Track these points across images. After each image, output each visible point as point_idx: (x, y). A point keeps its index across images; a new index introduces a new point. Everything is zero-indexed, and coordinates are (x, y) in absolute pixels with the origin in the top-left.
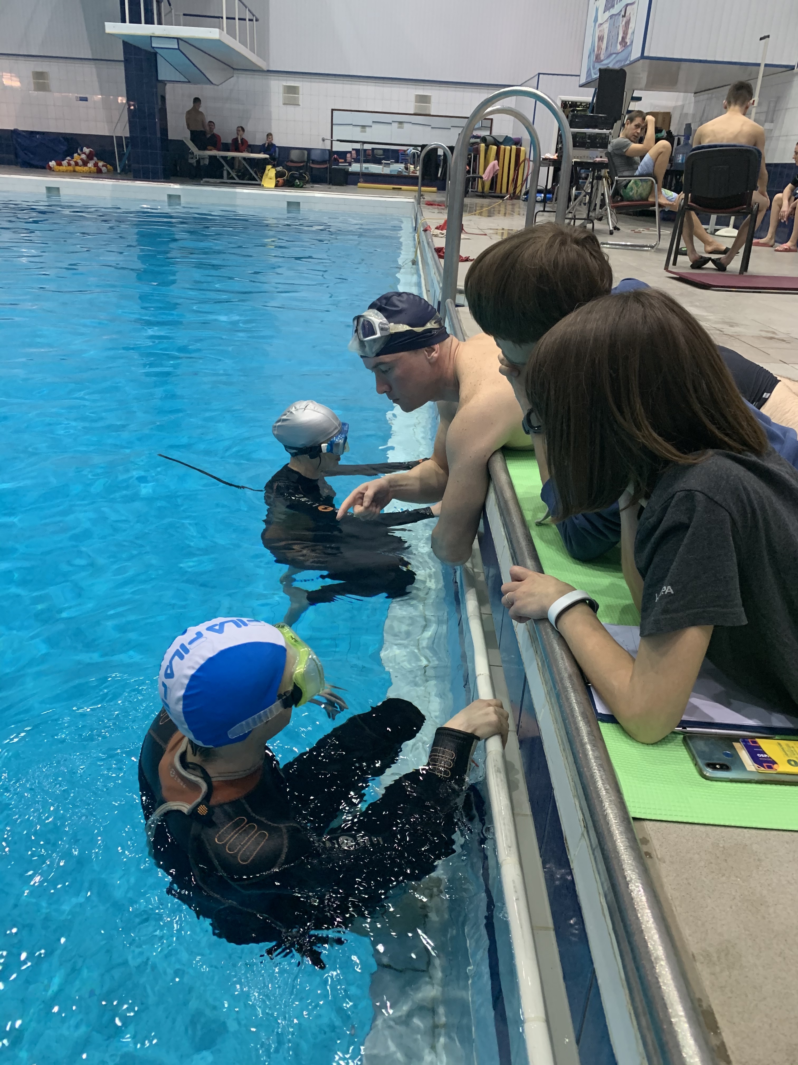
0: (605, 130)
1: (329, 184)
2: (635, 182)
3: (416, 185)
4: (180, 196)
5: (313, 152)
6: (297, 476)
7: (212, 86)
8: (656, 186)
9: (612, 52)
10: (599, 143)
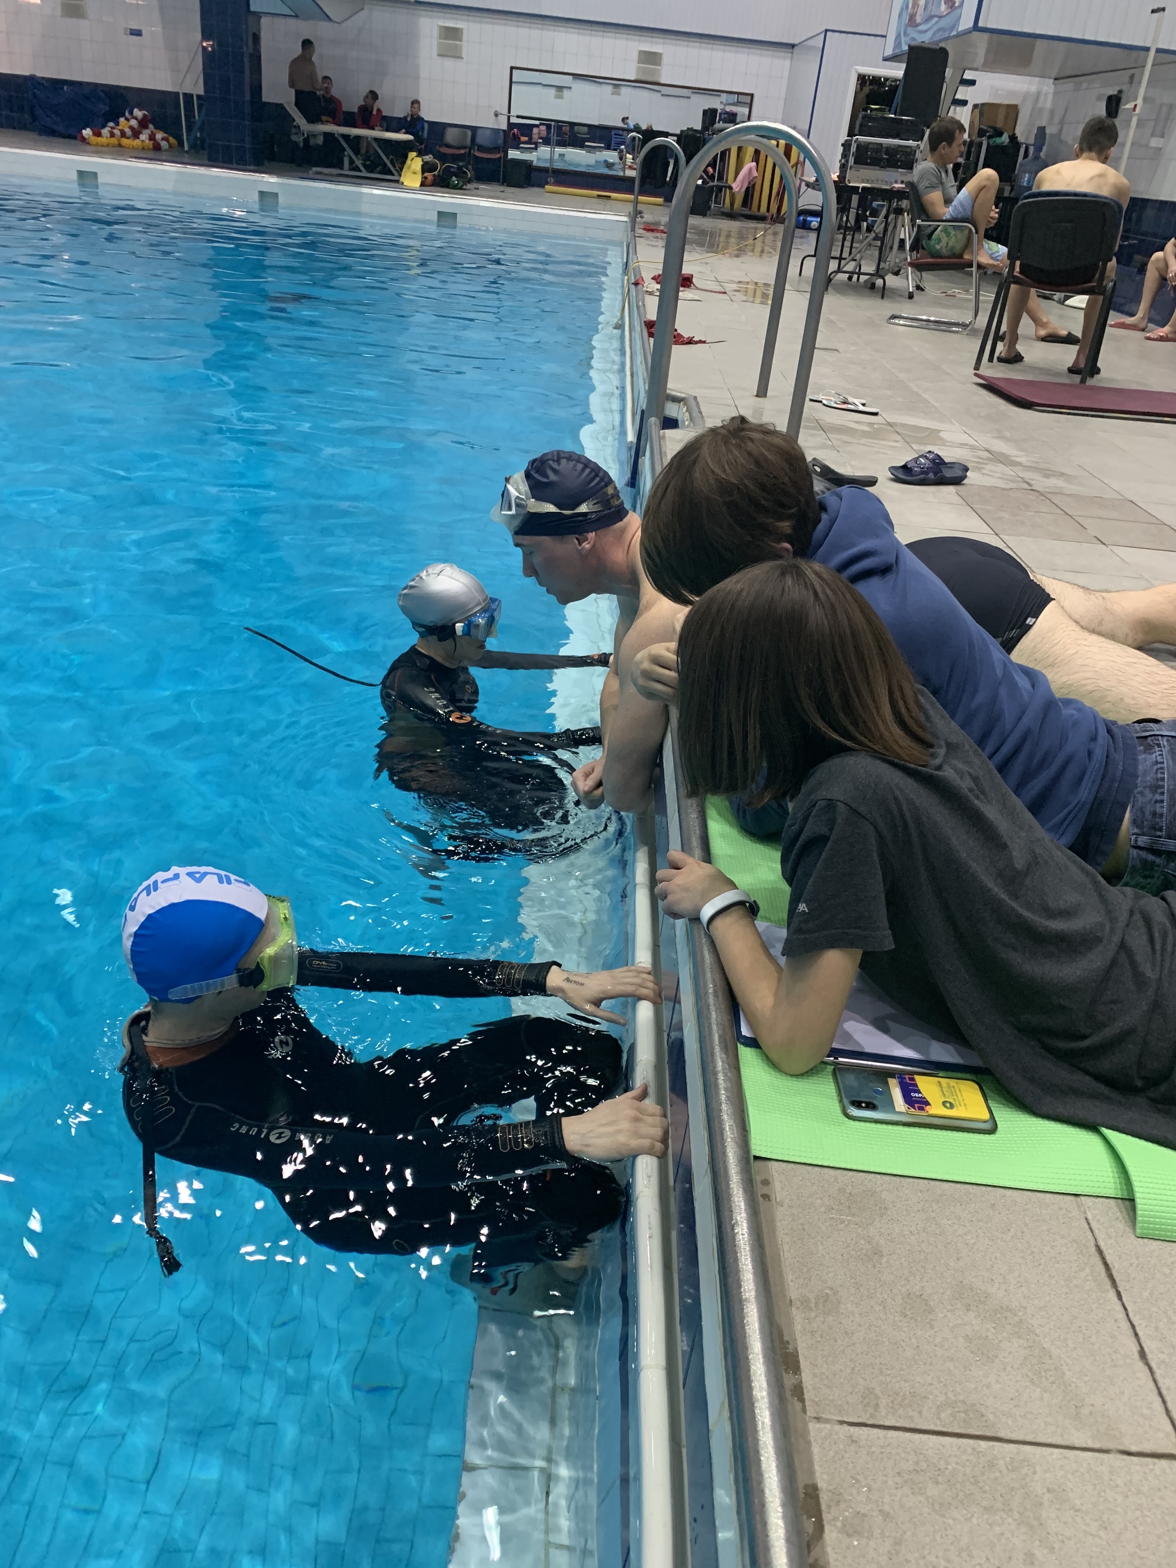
0: (911, 142)
1: (503, 184)
2: (945, 230)
3: (630, 191)
4: (277, 194)
5: (479, 132)
6: (428, 662)
7: (330, 24)
8: (975, 237)
9: (933, 13)
10: (902, 161)
